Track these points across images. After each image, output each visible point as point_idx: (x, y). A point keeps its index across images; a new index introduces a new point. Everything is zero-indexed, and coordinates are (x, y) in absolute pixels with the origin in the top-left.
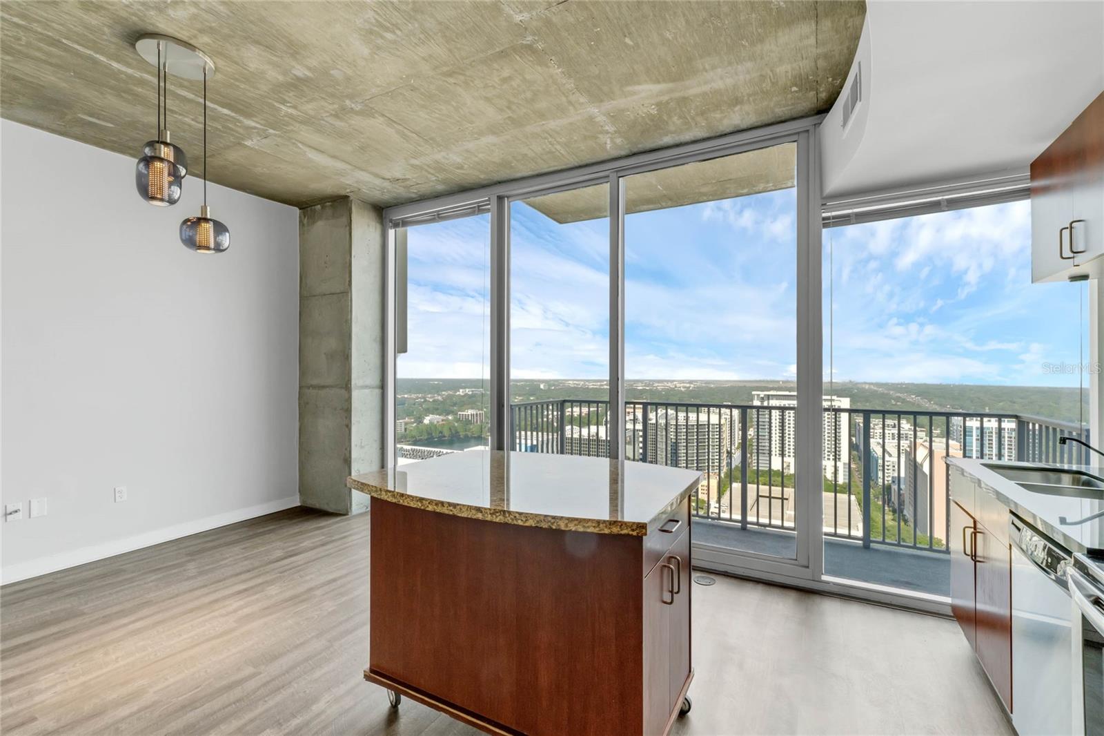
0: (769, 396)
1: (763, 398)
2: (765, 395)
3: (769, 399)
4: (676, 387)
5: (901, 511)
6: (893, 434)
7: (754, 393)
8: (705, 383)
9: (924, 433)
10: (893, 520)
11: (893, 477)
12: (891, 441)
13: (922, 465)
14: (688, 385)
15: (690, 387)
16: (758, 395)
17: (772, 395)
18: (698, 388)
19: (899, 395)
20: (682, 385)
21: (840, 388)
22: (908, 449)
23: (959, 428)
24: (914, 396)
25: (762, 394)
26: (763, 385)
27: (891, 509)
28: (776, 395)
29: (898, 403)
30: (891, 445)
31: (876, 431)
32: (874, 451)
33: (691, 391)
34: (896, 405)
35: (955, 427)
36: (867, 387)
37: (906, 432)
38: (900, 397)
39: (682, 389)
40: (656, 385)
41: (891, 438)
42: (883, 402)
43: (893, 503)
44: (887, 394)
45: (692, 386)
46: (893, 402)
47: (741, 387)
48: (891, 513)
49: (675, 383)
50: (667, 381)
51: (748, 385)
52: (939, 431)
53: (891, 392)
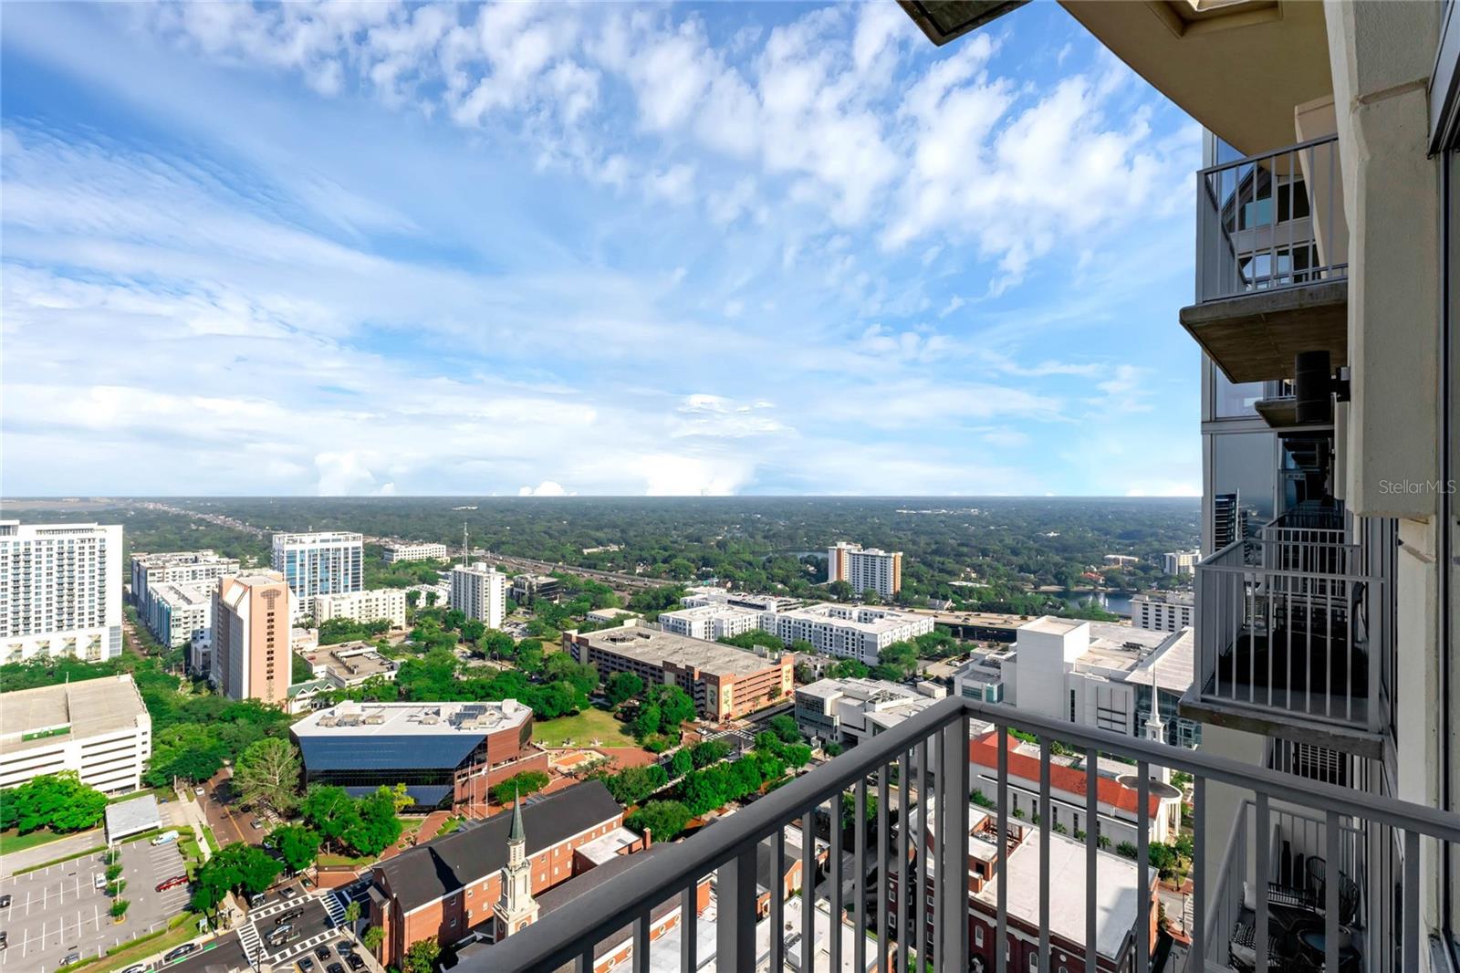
5: (205, 676)
6: (193, 571)
9: (238, 565)
10: (192, 693)
11: (193, 632)
12: (191, 581)
13: (235, 609)
19: (200, 515)
21: (103, 509)
22: (217, 590)
23: (281, 554)
24: (222, 517)
27: (190, 677)
29: (201, 528)
30: (191, 587)
31: (166, 571)
32: (164, 600)
34: (197, 530)
35: (276, 554)
36: (152, 506)
37: (213, 567)
38: (203, 520)
41: (190, 577)
42: (177, 528)
43: (194, 668)
44: (185, 516)
46: (194, 527)
48: (191, 683)
52: (255, 560)
53: (191, 513)
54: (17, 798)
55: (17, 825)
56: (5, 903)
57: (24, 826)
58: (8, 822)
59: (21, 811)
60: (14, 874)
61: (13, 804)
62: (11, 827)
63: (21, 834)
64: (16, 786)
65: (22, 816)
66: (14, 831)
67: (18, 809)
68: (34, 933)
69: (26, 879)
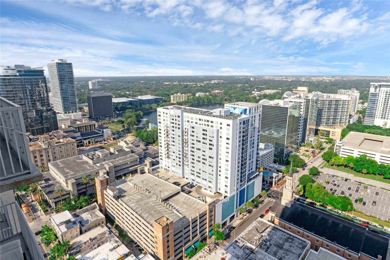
0: (380, 85)
1: (376, 87)
2: (378, 85)
3: (380, 87)
4: (324, 80)
7: (371, 83)
8: (341, 78)
14: (331, 79)
15: (332, 80)
16: (374, 85)
17: (382, 85)
18: (336, 80)
20: (327, 78)
25: (376, 84)
26: (377, 79)
28: (386, 85)
33: (332, 82)
39: (327, 81)
40: (313, 78)
45: (333, 79)
47: (363, 80)
49: (323, 77)
50: (319, 76)
51: (367, 79)
54: (385, 168)
55: (384, 175)
56: (377, 194)
57: (386, 176)
58: (382, 173)
59: (386, 172)
60: (381, 188)
61: (384, 169)
62: (382, 175)
63: (384, 178)
64: (386, 164)
65: (385, 173)
66: (383, 176)
67: (385, 171)
68: (382, 207)
69: (383, 191)
